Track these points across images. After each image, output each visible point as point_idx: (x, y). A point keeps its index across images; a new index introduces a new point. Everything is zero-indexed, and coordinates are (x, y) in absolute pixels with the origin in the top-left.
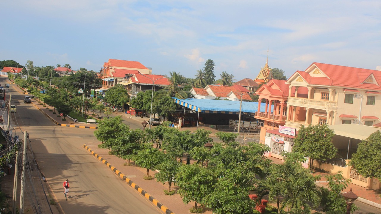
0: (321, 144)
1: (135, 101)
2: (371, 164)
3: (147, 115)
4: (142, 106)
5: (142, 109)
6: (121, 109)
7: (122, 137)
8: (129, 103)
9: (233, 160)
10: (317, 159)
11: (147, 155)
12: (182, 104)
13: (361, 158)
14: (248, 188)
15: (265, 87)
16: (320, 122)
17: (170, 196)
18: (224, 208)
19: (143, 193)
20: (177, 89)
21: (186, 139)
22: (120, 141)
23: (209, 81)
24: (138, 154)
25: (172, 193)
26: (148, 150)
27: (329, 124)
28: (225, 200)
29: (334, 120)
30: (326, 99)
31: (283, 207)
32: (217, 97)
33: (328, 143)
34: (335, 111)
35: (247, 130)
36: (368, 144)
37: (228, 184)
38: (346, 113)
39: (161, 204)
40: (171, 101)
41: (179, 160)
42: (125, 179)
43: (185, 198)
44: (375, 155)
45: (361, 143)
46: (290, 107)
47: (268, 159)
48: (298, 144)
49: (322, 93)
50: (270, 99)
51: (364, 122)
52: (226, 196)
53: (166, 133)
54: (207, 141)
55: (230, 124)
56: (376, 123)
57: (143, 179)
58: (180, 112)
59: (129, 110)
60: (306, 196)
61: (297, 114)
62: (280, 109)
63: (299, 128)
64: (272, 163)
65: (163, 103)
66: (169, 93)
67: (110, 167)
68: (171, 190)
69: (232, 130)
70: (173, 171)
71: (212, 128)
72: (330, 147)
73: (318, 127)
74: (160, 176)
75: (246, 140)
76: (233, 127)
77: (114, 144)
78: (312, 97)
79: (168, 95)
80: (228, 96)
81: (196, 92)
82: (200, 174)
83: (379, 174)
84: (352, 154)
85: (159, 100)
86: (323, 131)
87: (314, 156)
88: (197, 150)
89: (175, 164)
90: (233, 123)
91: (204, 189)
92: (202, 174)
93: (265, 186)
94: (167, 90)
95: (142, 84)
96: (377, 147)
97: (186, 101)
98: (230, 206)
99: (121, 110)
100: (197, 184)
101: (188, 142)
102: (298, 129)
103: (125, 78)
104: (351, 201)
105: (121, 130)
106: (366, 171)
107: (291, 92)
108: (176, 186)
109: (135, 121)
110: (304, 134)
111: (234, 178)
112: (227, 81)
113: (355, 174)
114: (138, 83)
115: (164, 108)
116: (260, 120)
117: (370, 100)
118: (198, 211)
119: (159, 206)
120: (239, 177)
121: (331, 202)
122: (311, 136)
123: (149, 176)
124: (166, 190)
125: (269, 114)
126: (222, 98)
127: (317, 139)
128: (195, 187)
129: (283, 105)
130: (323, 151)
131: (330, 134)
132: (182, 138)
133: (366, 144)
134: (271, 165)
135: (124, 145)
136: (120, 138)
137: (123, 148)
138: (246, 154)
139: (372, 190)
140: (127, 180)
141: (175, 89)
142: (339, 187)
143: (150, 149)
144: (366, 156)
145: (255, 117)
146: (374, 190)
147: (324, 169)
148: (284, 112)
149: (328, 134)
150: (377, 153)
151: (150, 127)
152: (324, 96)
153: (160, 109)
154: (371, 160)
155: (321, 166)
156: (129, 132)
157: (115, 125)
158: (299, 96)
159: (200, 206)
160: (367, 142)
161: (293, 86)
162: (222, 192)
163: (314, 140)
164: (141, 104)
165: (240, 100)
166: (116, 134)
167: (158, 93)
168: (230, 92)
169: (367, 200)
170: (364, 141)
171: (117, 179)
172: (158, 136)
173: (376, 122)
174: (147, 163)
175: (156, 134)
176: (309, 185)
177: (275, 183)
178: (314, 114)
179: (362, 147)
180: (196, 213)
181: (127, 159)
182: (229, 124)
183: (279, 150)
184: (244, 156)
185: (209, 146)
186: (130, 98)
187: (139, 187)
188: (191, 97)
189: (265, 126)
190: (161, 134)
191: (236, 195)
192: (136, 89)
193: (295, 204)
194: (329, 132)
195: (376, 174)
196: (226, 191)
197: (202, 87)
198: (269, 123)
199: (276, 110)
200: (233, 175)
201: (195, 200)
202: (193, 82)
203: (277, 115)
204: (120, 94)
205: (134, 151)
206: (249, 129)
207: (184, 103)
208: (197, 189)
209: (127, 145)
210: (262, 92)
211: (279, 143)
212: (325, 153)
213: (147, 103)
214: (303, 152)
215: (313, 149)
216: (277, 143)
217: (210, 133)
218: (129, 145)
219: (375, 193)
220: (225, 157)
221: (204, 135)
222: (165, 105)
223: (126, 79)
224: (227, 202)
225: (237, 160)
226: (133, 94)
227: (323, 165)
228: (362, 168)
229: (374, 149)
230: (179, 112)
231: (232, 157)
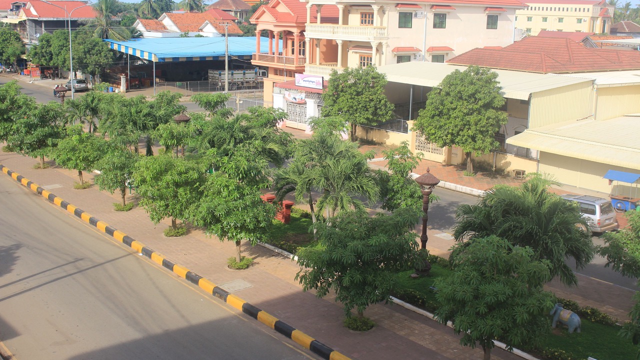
0: (368, 100)
1: (37, 51)
2: (449, 125)
3: (61, 74)
4: (51, 59)
5: (51, 64)
6: (12, 67)
7: (25, 120)
8: (25, 55)
9: (228, 141)
10: (362, 124)
11: (75, 145)
12: (123, 50)
13: (433, 117)
14: (261, 185)
15: (265, 10)
16: (361, 63)
17: (125, 212)
18: (225, 223)
19: (78, 213)
20: (111, 24)
21: (141, 111)
22: (22, 125)
23: (164, 5)
24: (59, 147)
25: (128, 208)
26: (75, 138)
27: (377, 65)
28: (225, 210)
29: (383, 57)
30: (369, 23)
31: (321, 209)
32: (183, 33)
33: (379, 97)
34: (384, 42)
35: (241, 86)
36: (443, 93)
37: (227, 182)
38: (403, 44)
39: (112, 228)
40: (102, 46)
41: (133, 148)
42: (40, 193)
43: (154, 213)
44: (455, 109)
45: (432, 92)
46: (310, 41)
47: (284, 132)
48: (330, 102)
49: (362, 14)
50: (276, 30)
51: (431, 57)
52: (226, 202)
53: (103, 103)
54: (177, 110)
55: (210, 77)
56: (450, 57)
57: (73, 189)
58: (120, 65)
59: (26, 69)
60: (356, 187)
61: (322, 52)
62: (293, 45)
63: (330, 75)
64: (292, 138)
65: (89, 51)
66: (97, 32)
67: (10, 173)
68: (126, 203)
69: (214, 88)
70: (126, 170)
71: (180, 87)
72: (382, 102)
73: (361, 72)
74: (103, 181)
75: (241, 102)
76: (215, 82)
77: (12, 133)
78: (346, 22)
79: (95, 35)
80: (201, 30)
81: (145, 26)
82: (175, 170)
83: (462, 140)
84: (419, 112)
85: (81, 47)
86: (369, 77)
87: (357, 120)
88: (165, 129)
89: (128, 158)
90: (215, 75)
91: (186, 194)
92: (179, 169)
93: (288, 178)
94: (93, 26)
95: (44, 19)
96: (457, 96)
97: (128, 44)
98: (234, 219)
99: (13, 70)
100: (172, 188)
101: (144, 116)
102: (327, 78)
103: (12, 10)
104: (430, 188)
105: (20, 107)
106: (442, 137)
107: (310, 15)
108: (133, 195)
109: (41, 87)
110: (338, 85)
111: (235, 171)
112: (195, 3)
113: (423, 143)
114: (37, 19)
115: (91, 59)
116: (260, 67)
117: (438, 21)
118: (178, 233)
119: (110, 232)
120: (244, 168)
121: (395, 193)
122: (350, 87)
123: (84, 182)
124: (118, 203)
125: (276, 55)
126: (191, 34)
127: (360, 92)
128: (169, 192)
129: (298, 38)
130: (371, 110)
131: (379, 81)
132: (133, 110)
133: (439, 93)
134: (290, 141)
135: (30, 133)
136: (22, 120)
137: (29, 139)
138: (247, 128)
139: (451, 165)
140: (46, 194)
141: (107, 25)
142: (404, 167)
143: (80, 134)
144: (441, 112)
145: (253, 62)
146: (455, 165)
147: (374, 140)
148: (300, 50)
149: (378, 81)
150: (457, 106)
151: (72, 95)
152: (366, 18)
153: (84, 61)
154: (448, 119)
155: (369, 135)
156: (36, 108)
157: (8, 97)
158: (324, 20)
159: (181, 224)
160: (441, 90)
161: (312, 5)
162: (218, 196)
163: (355, 93)
164: (48, 56)
165: (224, 35)
166: (13, 115)
167: (78, 33)
168: (203, 22)
169: (446, 183)
170: (436, 89)
171: (26, 194)
172: (90, 111)
173: (449, 55)
174: (76, 160)
175: (87, 108)
176: (359, 168)
177: (303, 171)
178: (351, 49)
179: (433, 99)
180: (176, 236)
181: (39, 157)
182: (208, 77)
183: (298, 114)
184: (245, 130)
185: (182, 119)
186: (27, 46)
187: (69, 204)
188: (136, 36)
189: (271, 76)
190: (95, 106)
191: (243, 199)
192: (36, 30)
193: (339, 203)
194: (378, 78)
195: (457, 140)
196: (225, 193)
197: (153, 17)
198: (278, 72)
199: (286, 48)
200: (234, 167)
201: (172, 215)
202: (136, 10)
203: (290, 55)
204: (6, 40)
205: (49, 141)
206: (242, 83)
207: (127, 48)
208: (174, 197)
209: (36, 133)
210: (261, 19)
211: (297, 104)
212: (375, 114)
213: (60, 52)
214: (338, 114)
215: (355, 108)
216: (293, 103)
217: (181, 97)
218: (39, 132)
219: (457, 170)
220: (214, 136)
221: (171, 102)
222: (93, 54)
223: (14, 12)
224: (228, 213)
225: (235, 139)
226: (31, 39)
227: (372, 132)
228: (435, 133)
229: (453, 100)
230: (118, 64)
231: (224, 134)
